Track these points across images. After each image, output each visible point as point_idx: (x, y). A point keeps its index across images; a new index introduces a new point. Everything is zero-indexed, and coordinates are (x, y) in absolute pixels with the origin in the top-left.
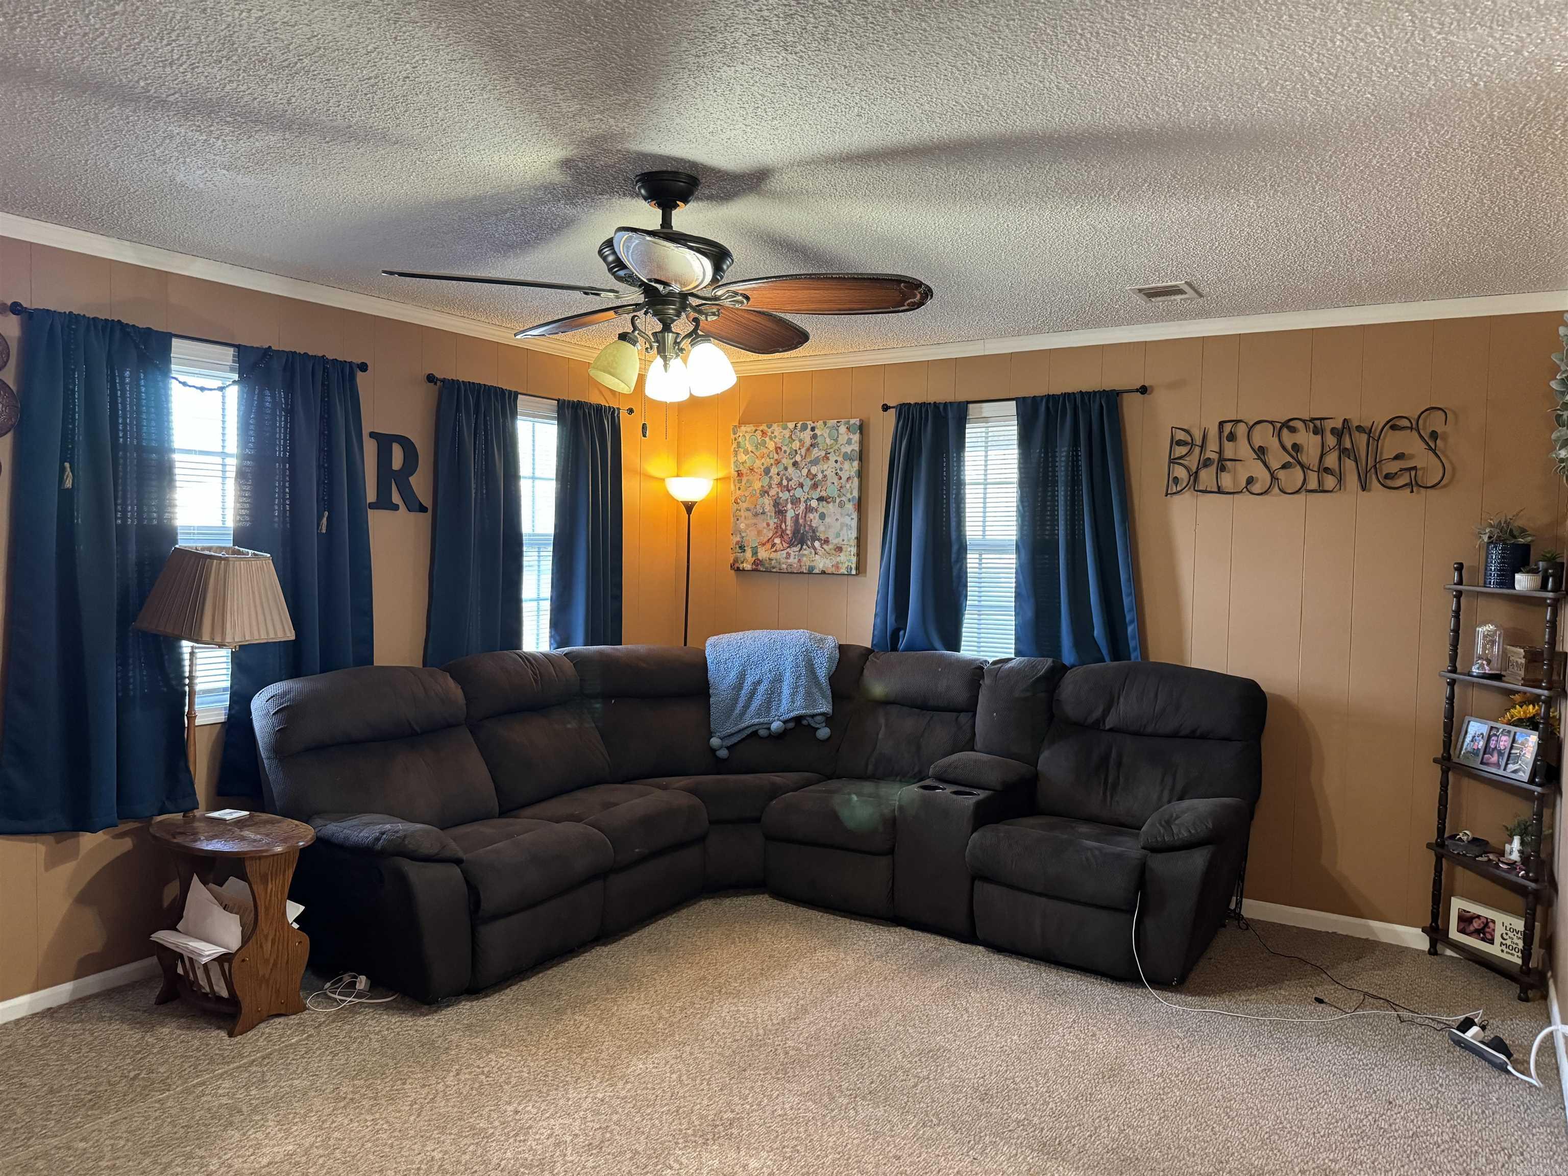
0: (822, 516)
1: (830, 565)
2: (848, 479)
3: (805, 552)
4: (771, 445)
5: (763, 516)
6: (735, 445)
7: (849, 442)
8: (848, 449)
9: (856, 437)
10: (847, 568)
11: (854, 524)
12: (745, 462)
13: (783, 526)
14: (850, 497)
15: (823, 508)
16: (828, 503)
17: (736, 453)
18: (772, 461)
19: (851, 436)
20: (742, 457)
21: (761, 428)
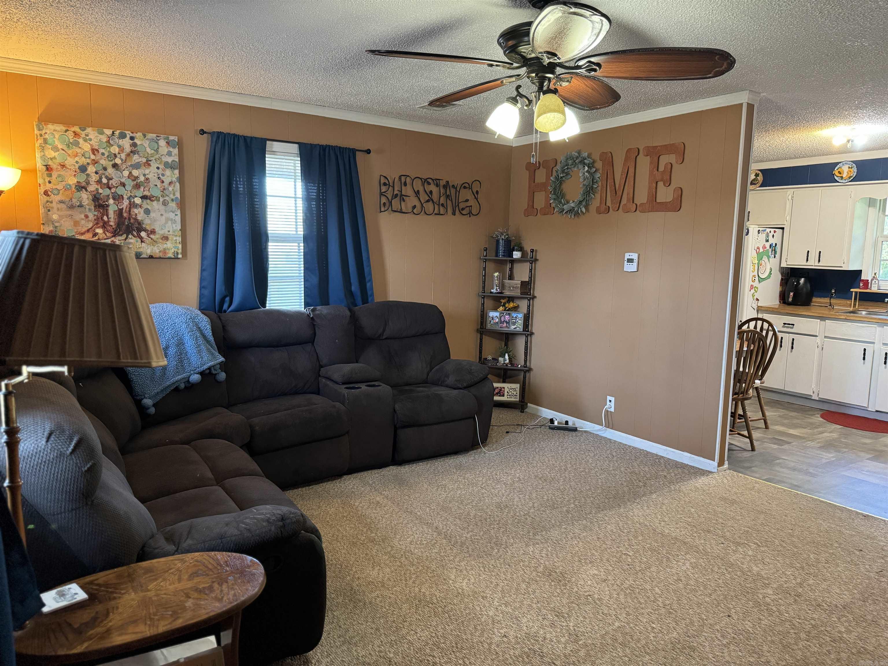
0: (147, 212)
1: (157, 251)
2: (170, 183)
3: (131, 241)
4: (86, 147)
5: (80, 209)
6: (41, 141)
7: (169, 154)
8: (169, 160)
9: (175, 151)
10: (174, 253)
11: (178, 219)
12: (55, 158)
13: (105, 218)
14: (174, 198)
15: (147, 204)
16: (152, 201)
17: (43, 149)
18: (89, 161)
19: (171, 149)
20: (50, 154)
21: (73, 129)
